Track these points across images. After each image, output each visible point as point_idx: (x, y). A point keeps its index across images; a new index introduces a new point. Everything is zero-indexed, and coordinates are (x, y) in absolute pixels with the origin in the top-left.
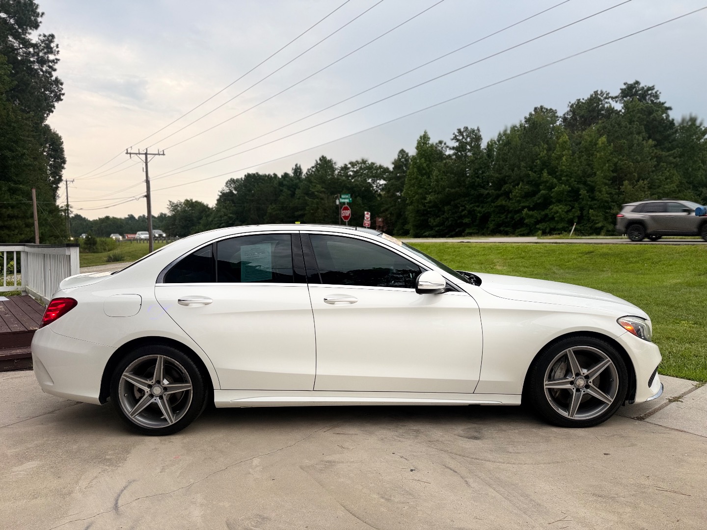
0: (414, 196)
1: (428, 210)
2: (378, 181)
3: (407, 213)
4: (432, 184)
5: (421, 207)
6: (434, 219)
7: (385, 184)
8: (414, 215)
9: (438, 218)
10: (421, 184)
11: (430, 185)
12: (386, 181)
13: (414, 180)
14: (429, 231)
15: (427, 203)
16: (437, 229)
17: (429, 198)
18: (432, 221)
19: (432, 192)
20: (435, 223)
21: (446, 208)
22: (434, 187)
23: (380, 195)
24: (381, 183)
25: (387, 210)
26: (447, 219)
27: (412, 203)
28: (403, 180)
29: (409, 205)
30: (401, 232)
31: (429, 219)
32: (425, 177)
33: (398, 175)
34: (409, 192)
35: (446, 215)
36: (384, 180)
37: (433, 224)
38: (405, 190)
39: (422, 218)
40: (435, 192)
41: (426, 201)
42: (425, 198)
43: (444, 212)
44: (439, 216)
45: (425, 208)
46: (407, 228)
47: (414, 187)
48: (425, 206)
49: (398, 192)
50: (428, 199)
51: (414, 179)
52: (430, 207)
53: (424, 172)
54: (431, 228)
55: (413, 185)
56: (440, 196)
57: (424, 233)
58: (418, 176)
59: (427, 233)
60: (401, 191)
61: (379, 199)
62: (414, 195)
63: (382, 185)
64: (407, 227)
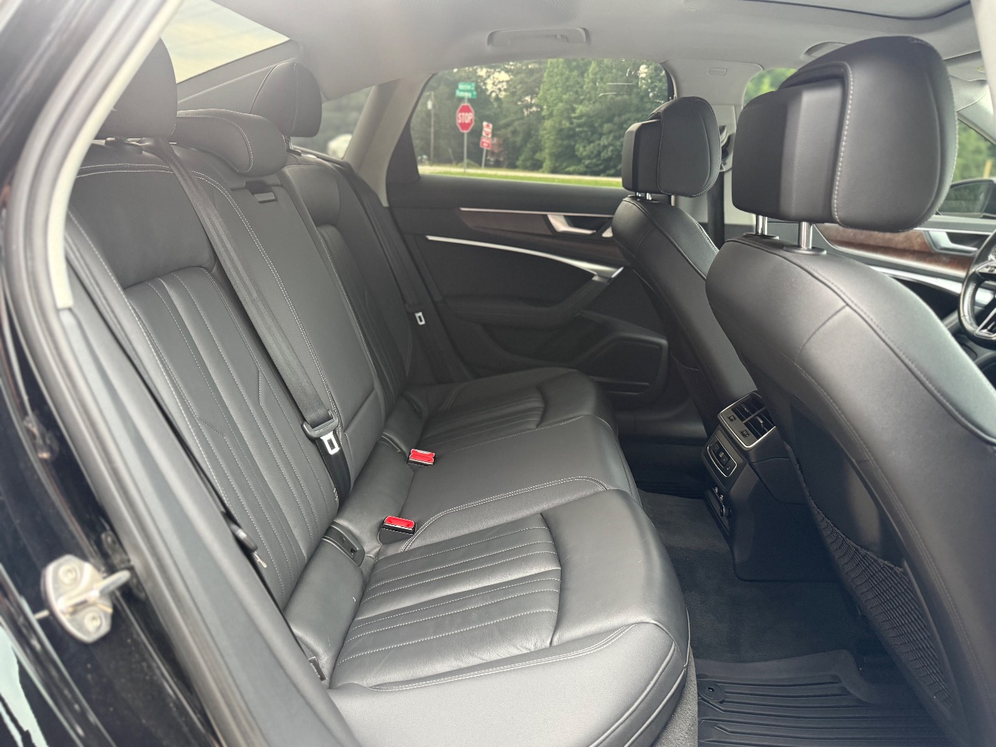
0: (556, 105)
1: (577, 130)
2: (496, 75)
3: (542, 132)
4: (585, 87)
5: (566, 124)
6: (584, 147)
7: (507, 82)
8: (552, 138)
9: (592, 145)
10: (568, 84)
11: (582, 87)
12: (509, 76)
13: (558, 77)
14: (576, 165)
15: (575, 118)
16: (587, 162)
17: (580, 109)
18: (582, 150)
19: (584, 99)
20: (584, 153)
21: (607, 127)
22: (589, 92)
23: (497, 98)
24: (501, 80)
25: (507, 125)
26: (605, 147)
27: (551, 115)
28: (538, 75)
29: (548, 119)
30: (528, 164)
31: (577, 146)
32: (575, 73)
33: (530, 66)
34: (548, 97)
35: (604, 141)
36: (507, 71)
37: (581, 154)
38: (541, 93)
39: (566, 142)
40: (589, 99)
41: (573, 115)
42: (574, 110)
43: (601, 135)
44: (592, 142)
45: (571, 126)
46: (540, 159)
47: (556, 88)
48: (571, 123)
49: (527, 95)
50: (578, 111)
51: (557, 75)
52: (579, 125)
53: (574, 64)
54: (579, 160)
55: (555, 86)
56: (598, 105)
57: (566, 167)
58: (564, 70)
59: (571, 169)
60: (533, 93)
61: (496, 105)
62: (555, 102)
63: (502, 82)
64: (538, 156)
